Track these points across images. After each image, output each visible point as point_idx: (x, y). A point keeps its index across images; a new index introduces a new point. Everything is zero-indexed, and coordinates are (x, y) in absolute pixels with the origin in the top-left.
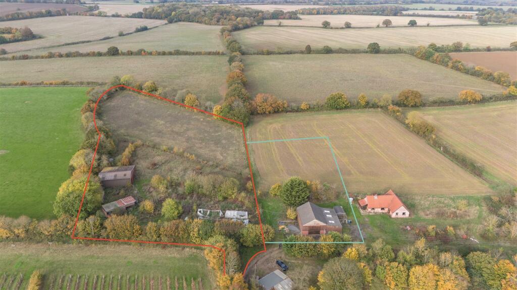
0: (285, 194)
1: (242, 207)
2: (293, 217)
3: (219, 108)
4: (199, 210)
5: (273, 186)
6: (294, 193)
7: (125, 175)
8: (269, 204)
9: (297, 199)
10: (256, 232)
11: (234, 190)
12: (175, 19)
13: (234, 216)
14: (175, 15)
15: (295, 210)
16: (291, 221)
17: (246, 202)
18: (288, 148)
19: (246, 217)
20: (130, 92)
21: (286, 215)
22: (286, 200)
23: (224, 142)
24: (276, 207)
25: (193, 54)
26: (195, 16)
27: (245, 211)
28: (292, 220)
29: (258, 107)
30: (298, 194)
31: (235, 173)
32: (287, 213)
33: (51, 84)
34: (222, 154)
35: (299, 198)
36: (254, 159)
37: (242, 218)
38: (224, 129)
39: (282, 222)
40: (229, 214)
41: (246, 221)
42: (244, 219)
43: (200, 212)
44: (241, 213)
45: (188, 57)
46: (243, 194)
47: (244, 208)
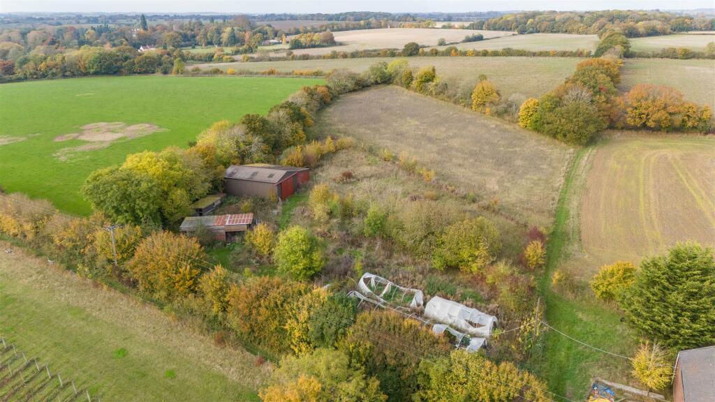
0: (641, 295)
1: (488, 301)
2: (655, 380)
3: (532, 103)
4: (367, 275)
5: (609, 268)
6: (676, 297)
7: (271, 176)
8: (580, 315)
9: (684, 321)
10: (475, 385)
11: (478, 248)
12: (531, 29)
13: (450, 316)
14: (532, 23)
15: (671, 360)
16: (645, 393)
17: (504, 289)
18: (692, 196)
19: (486, 331)
20: (397, 87)
21: (630, 367)
22: (639, 315)
23: (519, 162)
24: (599, 332)
25: (534, 54)
26: (564, 23)
27: (491, 313)
28: (651, 390)
29: (629, 110)
30: (693, 304)
31: (513, 223)
32: (635, 362)
33: (301, 74)
34: (500, 183)
35: (694, 319)
36: (580, 204)
37: (472, 329)
38: (533, 143)
39: (609, 388)
40: (438, 308)
41: (476, 344)
42: (474, 336)
43: (367, 281)
44: (475, 314)
45: (524, 58)
46: (502, 268)
47: (492, 306)
